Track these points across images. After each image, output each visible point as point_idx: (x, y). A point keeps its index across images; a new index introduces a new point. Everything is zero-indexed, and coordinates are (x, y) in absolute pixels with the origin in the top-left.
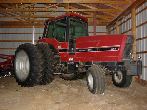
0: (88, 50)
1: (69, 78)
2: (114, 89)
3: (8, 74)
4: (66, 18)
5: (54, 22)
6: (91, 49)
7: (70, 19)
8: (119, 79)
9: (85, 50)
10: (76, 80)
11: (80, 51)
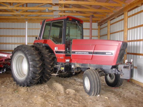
0: (84, 53)
1: (64, 76)
2: (107, 88)
3: (3, 70)
4: (63, 20)
5: (50, 23)
6: (87, 52)
7: (67, 21)
8: (112, 79)
9: (81, 53)
10: (70, 77)
11: (76, 53)
